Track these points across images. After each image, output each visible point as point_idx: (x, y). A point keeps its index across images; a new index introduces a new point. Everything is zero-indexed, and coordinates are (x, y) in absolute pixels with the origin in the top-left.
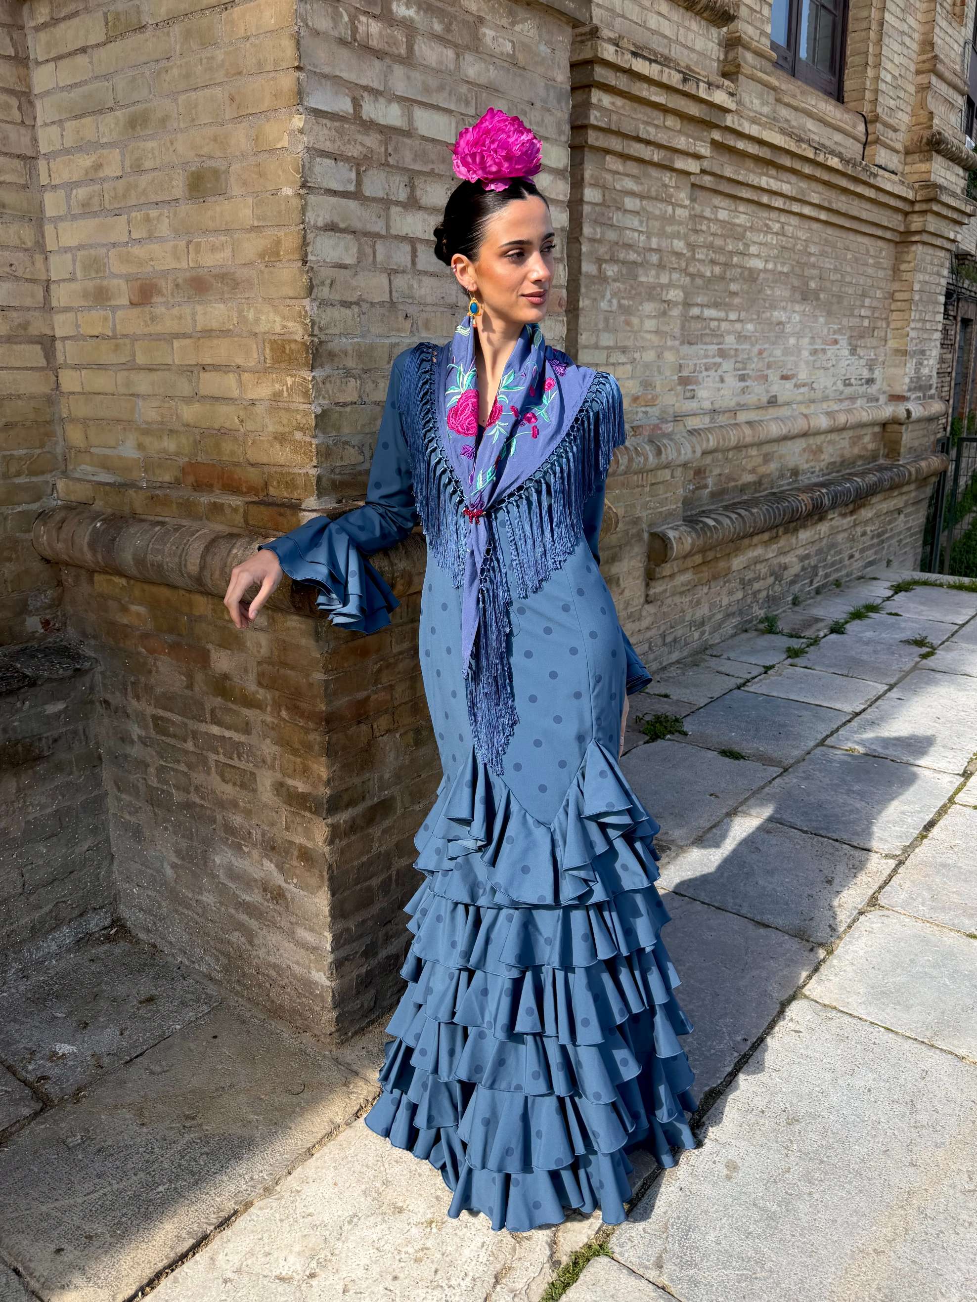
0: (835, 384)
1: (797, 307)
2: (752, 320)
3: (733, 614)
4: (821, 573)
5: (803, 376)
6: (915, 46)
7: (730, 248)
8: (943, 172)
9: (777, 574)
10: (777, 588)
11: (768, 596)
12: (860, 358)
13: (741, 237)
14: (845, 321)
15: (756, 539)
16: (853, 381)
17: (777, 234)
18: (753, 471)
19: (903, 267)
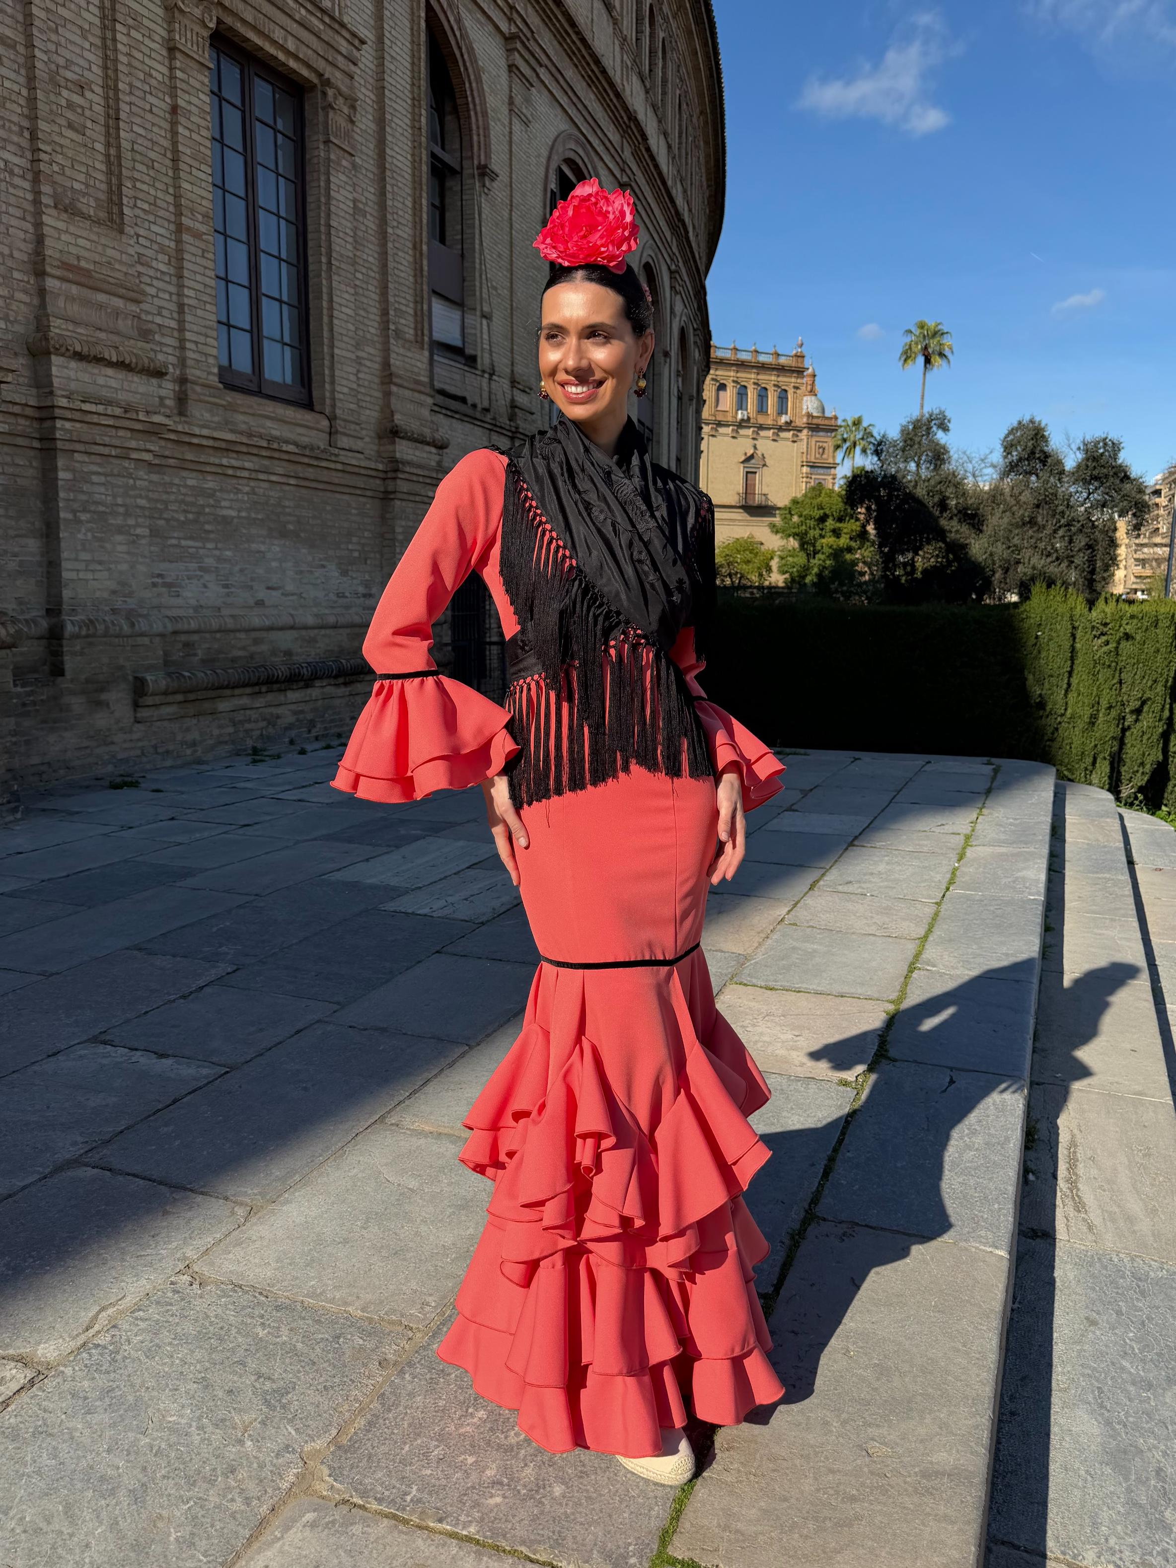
0: (327, 595)
1: (276, 542)
2: (230, 549)
3: (226, 743)
4: (319, 725)
5: (290, 587)
6: (377, 366)
7: (201, 502)
8: (410, 451)
9: (272, 721)
10: (271, 730)
11: (262, 735)
12: (353, 578)
13: (212, 496)
14: (331, 553)
15: (237, 691)
16: (347, 594)
17: (247, 493)
18: (243, 648)
19: (388, 516)
